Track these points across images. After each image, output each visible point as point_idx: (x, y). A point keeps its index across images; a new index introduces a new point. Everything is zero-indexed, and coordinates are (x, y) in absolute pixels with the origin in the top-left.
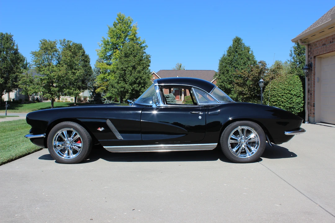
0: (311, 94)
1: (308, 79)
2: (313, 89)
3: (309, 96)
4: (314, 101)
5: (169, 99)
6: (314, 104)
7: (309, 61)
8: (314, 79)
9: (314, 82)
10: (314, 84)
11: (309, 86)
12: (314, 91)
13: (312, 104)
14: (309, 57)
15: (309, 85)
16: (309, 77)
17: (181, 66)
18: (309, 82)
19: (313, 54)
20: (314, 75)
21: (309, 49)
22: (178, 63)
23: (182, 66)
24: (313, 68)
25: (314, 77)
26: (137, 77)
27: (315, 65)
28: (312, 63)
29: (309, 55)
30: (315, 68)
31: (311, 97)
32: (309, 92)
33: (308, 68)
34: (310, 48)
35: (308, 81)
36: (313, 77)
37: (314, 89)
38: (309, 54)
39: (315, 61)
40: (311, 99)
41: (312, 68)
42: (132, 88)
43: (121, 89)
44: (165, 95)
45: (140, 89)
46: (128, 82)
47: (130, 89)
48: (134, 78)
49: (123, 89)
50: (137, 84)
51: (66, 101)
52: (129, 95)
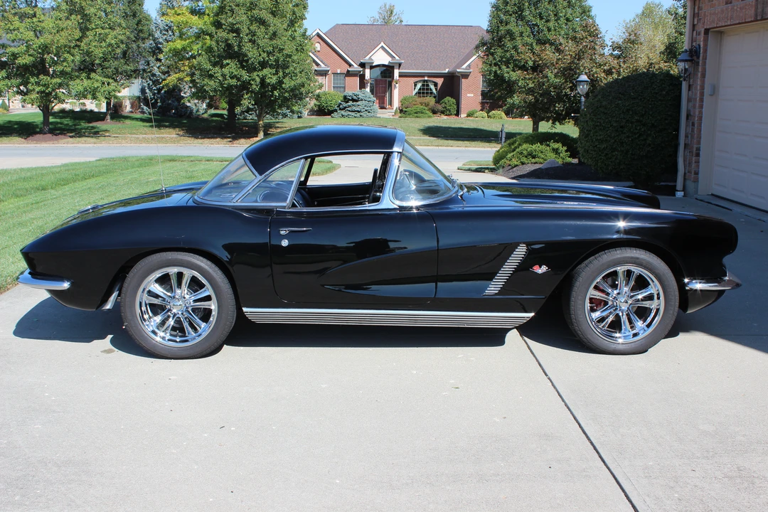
0: (693, 124)
1: (690, 86)
2: (697, 113)
3: (689, 130)
4: (699, 143)
6: (698, 149)
7: (692, 40)
8: (703, 87)
9: (702, 94)
10: (702, 100)
11: (691, 104)
12: (700, 118)
13: (695, 149)
14: (693, 30)
15: (689, 100)
16: (691, 81)
17: (391, 12)
18: (690, 92)
19: (704, 23)
20: (704, 76)
21: (696, 7)
22: (385, 5)
24: (701, 58)
25: (703, 82)
26: (270, 49)
27: (705, 51)
28: (699, 45)
29: (694, 26)
30: (706, 59)
31: (693, 130)
32: (690, 117)
33: (690, 58)
34: (699, 7)
35: (689, 90)
36: (699, 82)
37: (701, 112)
38: (696, 23)
39: (706, 41)
40: (692, 137)
41: (698, 57)
42: (258, 80)
43: (230, 80)
44: (349, 92)
45: (281, 82)
46: (247, 61)
47: (253, 80)
48: (264, 52)
49: (235, 80)
50: (271, 66)
51: (84, 108)
52: (251, 97)
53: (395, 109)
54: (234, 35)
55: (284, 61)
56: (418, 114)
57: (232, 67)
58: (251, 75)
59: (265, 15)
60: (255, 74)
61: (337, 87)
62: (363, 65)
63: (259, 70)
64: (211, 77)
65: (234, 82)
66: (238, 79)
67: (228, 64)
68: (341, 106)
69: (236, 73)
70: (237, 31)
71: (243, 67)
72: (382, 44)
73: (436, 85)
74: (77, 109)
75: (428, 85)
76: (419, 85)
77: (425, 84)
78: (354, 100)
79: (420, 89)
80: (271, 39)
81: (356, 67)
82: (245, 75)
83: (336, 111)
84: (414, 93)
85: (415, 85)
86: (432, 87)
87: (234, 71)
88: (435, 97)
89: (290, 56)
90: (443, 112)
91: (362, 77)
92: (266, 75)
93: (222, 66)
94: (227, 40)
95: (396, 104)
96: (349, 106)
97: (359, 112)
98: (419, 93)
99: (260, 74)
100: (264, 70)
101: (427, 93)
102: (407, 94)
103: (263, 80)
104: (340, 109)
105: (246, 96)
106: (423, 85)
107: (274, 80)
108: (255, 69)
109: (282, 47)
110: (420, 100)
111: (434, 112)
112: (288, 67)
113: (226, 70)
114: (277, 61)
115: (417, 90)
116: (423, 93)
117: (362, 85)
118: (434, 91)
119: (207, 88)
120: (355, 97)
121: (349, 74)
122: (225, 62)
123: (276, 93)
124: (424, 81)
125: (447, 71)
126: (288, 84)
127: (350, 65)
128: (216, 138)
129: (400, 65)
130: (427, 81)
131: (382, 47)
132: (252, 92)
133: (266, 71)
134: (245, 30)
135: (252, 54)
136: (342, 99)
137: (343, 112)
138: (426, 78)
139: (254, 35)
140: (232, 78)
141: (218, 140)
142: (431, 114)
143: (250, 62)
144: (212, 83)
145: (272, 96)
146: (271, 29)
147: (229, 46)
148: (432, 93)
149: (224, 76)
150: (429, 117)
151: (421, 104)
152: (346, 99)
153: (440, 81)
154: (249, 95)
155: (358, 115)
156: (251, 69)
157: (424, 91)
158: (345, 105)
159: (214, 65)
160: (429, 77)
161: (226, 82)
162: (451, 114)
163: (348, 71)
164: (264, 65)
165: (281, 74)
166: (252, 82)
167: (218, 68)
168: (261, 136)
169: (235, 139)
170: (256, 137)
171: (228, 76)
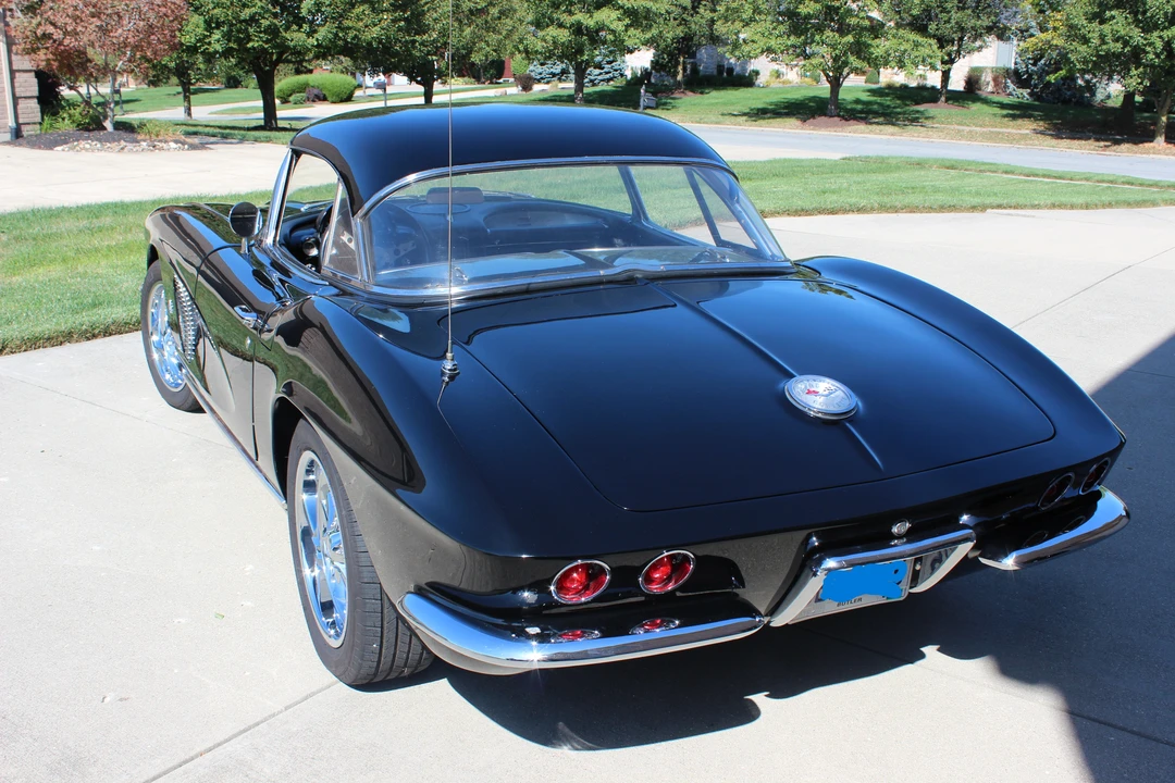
42: (1159, 45)
43: (1112, 45)
46: (1144, 12)
47: (1150, 44)
49: (1119, 45)
51: (922, 82)
52: (1145, 73)
57: (1119, 22)
58: (1148, 36)
60: (1156, 34)
63: (1165, 28)
64: (1085, 41)
65: (1118, 47)
66: (1126, 44)
67: (1113, 17)
69: (1123, 33)
71: (1137, 22)
74: (913, 84)
82: (1137, 36)
87: (1121, 29)
93: (1102, 22)
99: (1166, 34)
103: (1168, 45)
105: (1134, 72)
108: (1156, 27)
113: (1106, 28)
119: (1072, 57)
122: (1108, 14)
128: (1088, 138)
132: (1145, 66)
140: (1117, 40)
141: (1091, 142)
143: (1148, 14)
144: (1083, 49)
149: (1102, 38)
154: (1141, 69)
156: (1148, 26)
159: (1092, 17)
161: (1104, 47)
166: (1148, 49)
167: (1095, 25)
168: (1160, 141)
169: (1117, 142)
170: (1151, 141)
171: (1109, 38)
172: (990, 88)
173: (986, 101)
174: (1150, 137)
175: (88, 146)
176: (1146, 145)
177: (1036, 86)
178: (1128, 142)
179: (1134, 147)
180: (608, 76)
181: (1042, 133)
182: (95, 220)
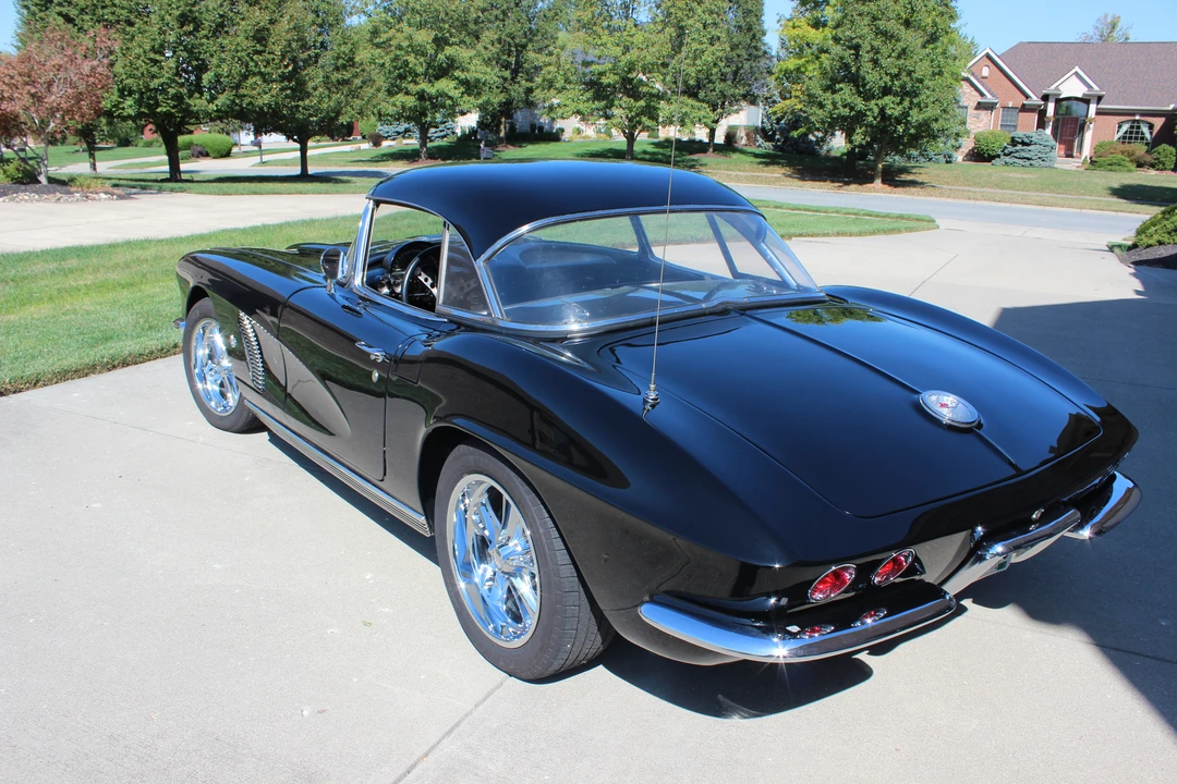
5: (1029, 148)
17: (1114, 26)
22: (1106, 16)
23: (1119, 25)
26: (896, 71)
42: (876, 110)
43: (842, 109)
44: (1019, 133)
45: (906, 114)
46: (864, 86)
47: (870, 110)
48: (887, 74)
49: (847, 110)
50: (896, 95)
51: (692, 137)
52: (866, 132)
53: (1083, 157)
54: (852, 52)
55: (912, 87)
56: (1113, 166)
57: (846, 93)
58: (868, 104)
59: (893, 26)
60: (873, 102)
61: (1006, 126)
62: (1046, 98)
63: (879, 98)
64: (821, 106)
65: (846, 112)
66: (852, 109)
67: (842, 89)
68: (1006, 151)
69: (849, 101)
70: (857, 48)
71: (859, 93)
72: (1077, 69)
73: (1151, 127)
74: (685, 139)
75: (1139, 127)
76: (1125, 127)
77: (1135, 126)
78: (1023, 144)
79: (1126, 133)
80: (899, 57)
81: (1035, 100)
82: (860, 104)
83: (999, 156)
84: (1116, 137)
85: (1120, 127)
86: (1145, 129)
87: (848, 98)
88: (1147, 144)
89: (921, 81)
90: (1152, 166)
91: (1042, 113)
92: (887, 104)
93: (834, 92)
94: (842, 58)
95: (1087, 151)
96: (1017, 151)
97: (1029, 159)
98: (1124, 138)
99: (880, 102)
100: (886, 98)
101: (1136, 138)
102: (1106, 139)
103: (882, 110)
104: (1005, 155)
105: (858, 131)
106: (1132, 127)
107: (897, 112)
108: (873, 97)
109: (911, 68)
110: (1121, 147)
111: (1140, 165)
112: (917, 95)
113: (837, 97)
114: (903, 87)
115: (1121, 134)
116: (1130, 138)
117: (1041, 124)
118: (1148, 136)
119: (813, 119)
120: (1026, 140)
121: (1024, 109)
122: (838, 86)
123: (900, 129)
124: (1134, 121)
125: (1171, 107)
126: (916, 117)
127: (1027, 97)
128: (825, 181)
129: (1099, 99)
130: (1138, 121)
131: (1076, 74)
132: (867, 126)
133: (888, 99)
134: (866, 46)
135: (873, 77)
136: (1009, 141)
137: (1007, 159)
138: (1137, 118)
139: (877, 53)
140: (845, 106)
141: (828, 183)
142: (1133, 167)
143: (867, 87)
144: (820, 112)
145: (895, 131)
146: (900, 46)
147: (846, 66)
148: (1142, 138)
149: (834, 104)
150: (1130, 171)
151: (1123, 153)
152: (1014, 142)
153: (1158, 122)
154: (864, 128)
155: (1028, 163)
156: (868, 96)
157: (1133, 135)
158: (1011, 149)
159: (826, 89)
160: (1142, 115)
161: (836, 111)
162: (1165, 169)
163: (1024, 105)
164: (886, 91)
165: (906, 103)
166: (868, 113)
167: (828, 94)
168: (878, 182)
169: (847, 183)
170: (872, 183)
171: (839, 105)
172: (744, 142)
173: (742, 152)
174: (871, 180)
175: (27, 198)
176: (869, 185)
177: (778, 140)
178: (855, 183)
179: (860, 187)
180: (442, 134)
181: (789, 176)
182: (63, 263)
